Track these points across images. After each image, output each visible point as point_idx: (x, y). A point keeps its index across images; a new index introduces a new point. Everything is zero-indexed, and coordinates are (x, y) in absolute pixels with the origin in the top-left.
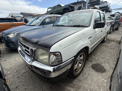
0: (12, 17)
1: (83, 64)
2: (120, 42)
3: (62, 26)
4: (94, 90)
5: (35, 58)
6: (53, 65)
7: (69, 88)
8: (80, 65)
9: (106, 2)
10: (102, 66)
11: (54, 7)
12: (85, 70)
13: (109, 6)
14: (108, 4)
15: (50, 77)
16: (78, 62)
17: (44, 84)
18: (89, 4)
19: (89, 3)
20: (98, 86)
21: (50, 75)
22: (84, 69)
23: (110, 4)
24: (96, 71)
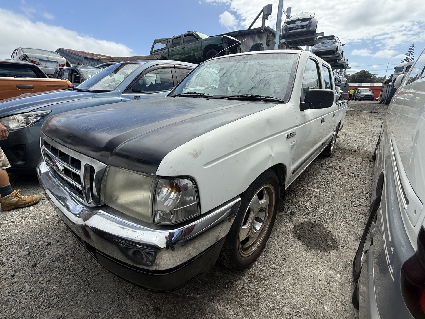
0: (24, 59)
1: (269, 222)
2: (374, 158)
3: (202, 96)
4: (305, 310)
5: (102, 198)
6: (166, 222)
7: (221, 308)
8: (258, 226)
9: (332, 37)
10: (325, 229)
11: (175, 39)
12: (275, 242)
13: (339, 51)
14: (337, 44)
15: (154, 268)
16: (252, 215)
17: (132, 298)
18: (284, 41)
19: (283, 37)
20: (316, 296)
21: (157, 261)
22: (270, 239)
23: (343, 45)
24: (308, 246)
